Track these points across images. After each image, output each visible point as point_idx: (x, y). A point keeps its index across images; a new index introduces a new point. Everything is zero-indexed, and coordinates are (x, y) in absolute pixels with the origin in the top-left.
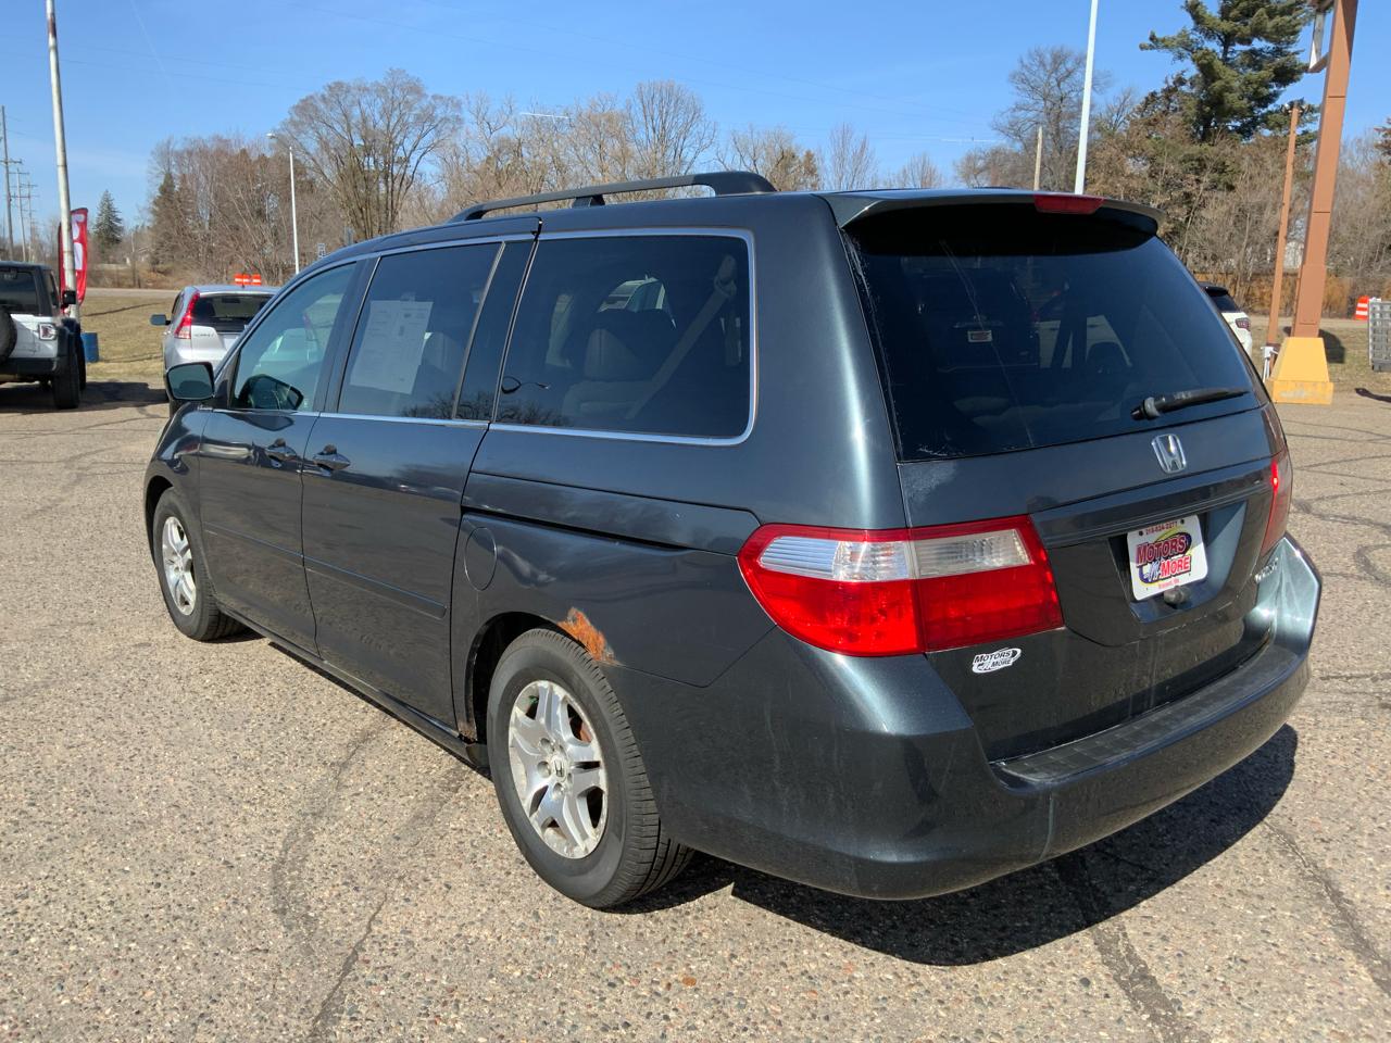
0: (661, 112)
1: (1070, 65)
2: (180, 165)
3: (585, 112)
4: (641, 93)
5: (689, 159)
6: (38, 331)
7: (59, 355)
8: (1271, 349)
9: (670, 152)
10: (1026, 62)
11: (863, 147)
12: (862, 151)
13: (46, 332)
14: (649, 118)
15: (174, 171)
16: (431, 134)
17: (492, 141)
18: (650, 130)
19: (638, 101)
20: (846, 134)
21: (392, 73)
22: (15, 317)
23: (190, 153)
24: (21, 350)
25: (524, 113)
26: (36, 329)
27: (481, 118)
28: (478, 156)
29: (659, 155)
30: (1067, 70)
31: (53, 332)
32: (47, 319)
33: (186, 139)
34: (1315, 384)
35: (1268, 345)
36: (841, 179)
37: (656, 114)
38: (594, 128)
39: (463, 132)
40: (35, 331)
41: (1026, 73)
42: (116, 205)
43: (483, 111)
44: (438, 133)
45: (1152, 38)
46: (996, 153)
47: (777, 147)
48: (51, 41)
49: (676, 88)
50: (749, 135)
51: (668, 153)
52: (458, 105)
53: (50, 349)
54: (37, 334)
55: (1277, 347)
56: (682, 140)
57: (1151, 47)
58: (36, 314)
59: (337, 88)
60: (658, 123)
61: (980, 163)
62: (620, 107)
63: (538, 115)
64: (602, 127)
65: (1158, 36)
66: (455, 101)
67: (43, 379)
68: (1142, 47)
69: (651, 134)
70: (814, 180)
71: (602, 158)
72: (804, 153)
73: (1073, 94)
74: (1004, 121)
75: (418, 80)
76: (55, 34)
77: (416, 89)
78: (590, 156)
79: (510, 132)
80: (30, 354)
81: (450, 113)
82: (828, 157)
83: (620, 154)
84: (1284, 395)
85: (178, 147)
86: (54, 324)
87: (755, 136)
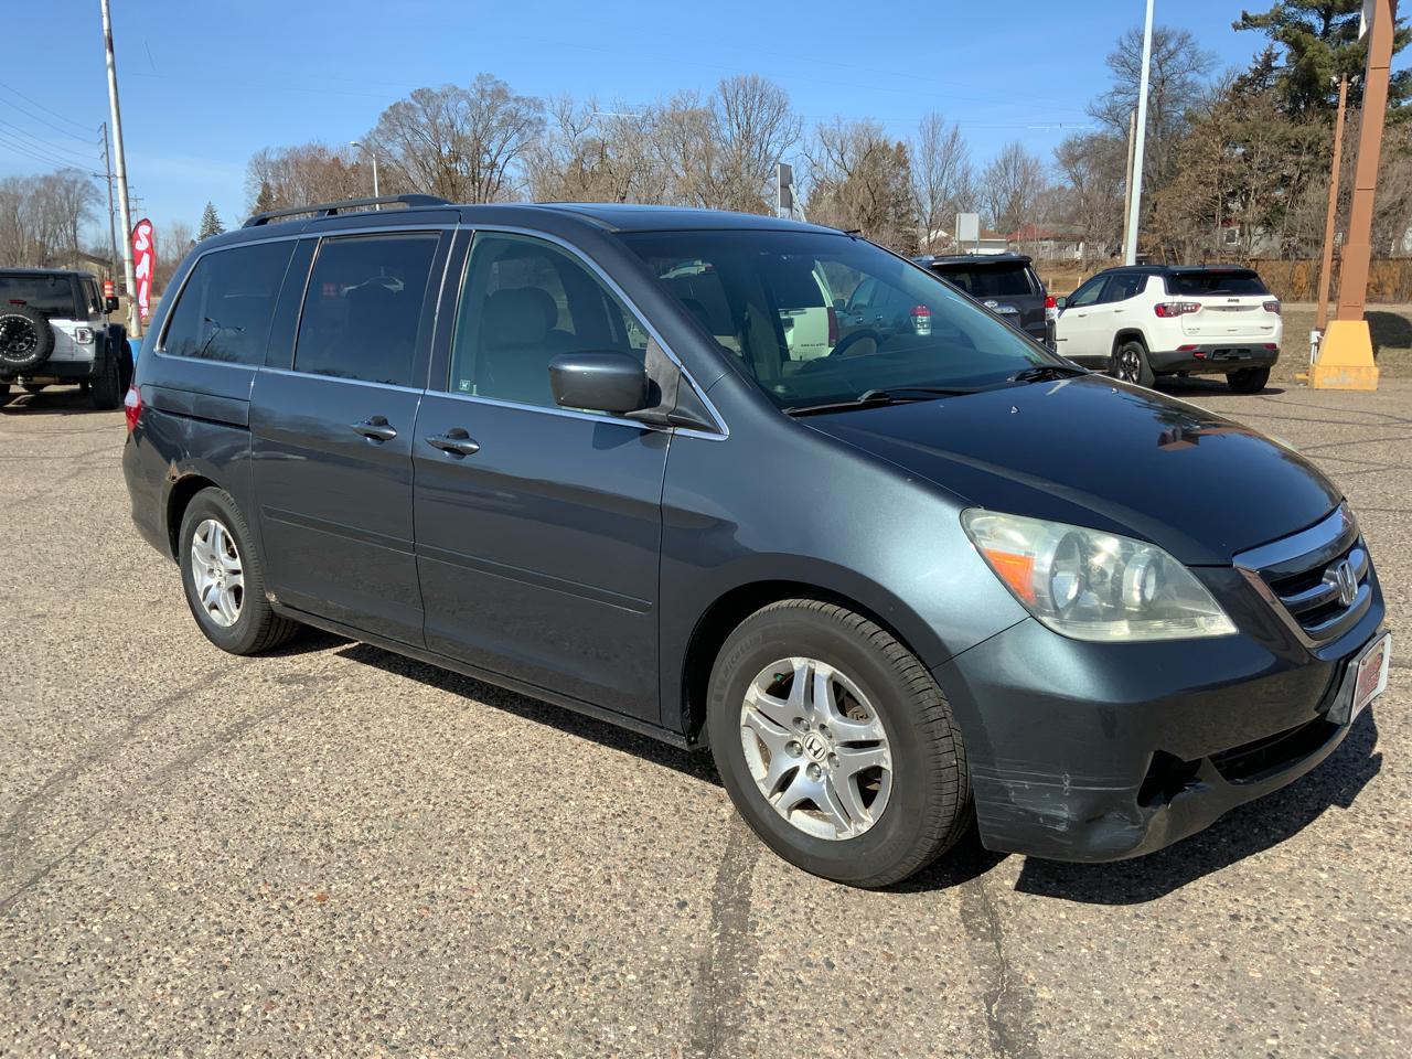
0: (745, 108)
1: (1171, 46)
2: (276, 176)
3: (668, 111)
4: (724, 90)
5: (775, 154)
6: (76, 335)
7: (96, 358)
8: (1318, 333)
9: (756, 147)
10: (1126, 44)
11: (955, 136)
12: (953, 141)
13: (83, 336)
14: (733, 115)
15: (271, 182)
16: (516, 137)
17: (576, 142)
18: (734, 125)
19: (721, 98)
20: (936, 124)
21: (480, 78)
22: (53, 322)
23: (286, 163)
24: (60, 354)
25: (607, 114)
26: (73, 333)
27: (565, 121)
28: (564, 159)
29: (744, 152)
30: (1169, 52)
31: (89, 336)
32: (84, 324)
33: (280, 149)
34: (1359, 369)
35: (1317, 329)
36: (931, 171)
37: (741, 109)
38: (678, 127)
39: (546, 134)
40: (73, 336)
41: (1126, 56)
42: (219, 216)
43: (567, 113)
44: (522, 136)
45: (1245, 17)
46: (1092, 139)
47: (866, 139)
48: (109, 57)
49: (760, 82)
50: (836, 128)
51: (754, 147)
52: (540, 107)
53: (88, 352)
54: (74, 339)
55: (1323, 331)
56: (767, 135)
57: (1245, 27)
58: (73, 319)
59: (421, 95)
60: (742, 119)
61: (1079, 151)
62: (703, 104)
63: (622, 116)
64: (686, 125)
65: (1250, 14)
66: (537, 102)
67: (83, 380)
68: (1236, 27)
69: (736, 130)
70: (903, 173)
71: (685, 156)
72: (895, 145)
73: (1176, 76)
74: (1102, 106)
75: (505, 84)
76: (112, 50)
77: (501, 94)
78: (674, 155)
79: (592, 133)
80: (69, 358)
81: (533, 115)
82: (917, 148)
83: (703, 152)
84: (1326, 380)
85: (274, 158)
86: (90, 329)
87: (843, 129)
